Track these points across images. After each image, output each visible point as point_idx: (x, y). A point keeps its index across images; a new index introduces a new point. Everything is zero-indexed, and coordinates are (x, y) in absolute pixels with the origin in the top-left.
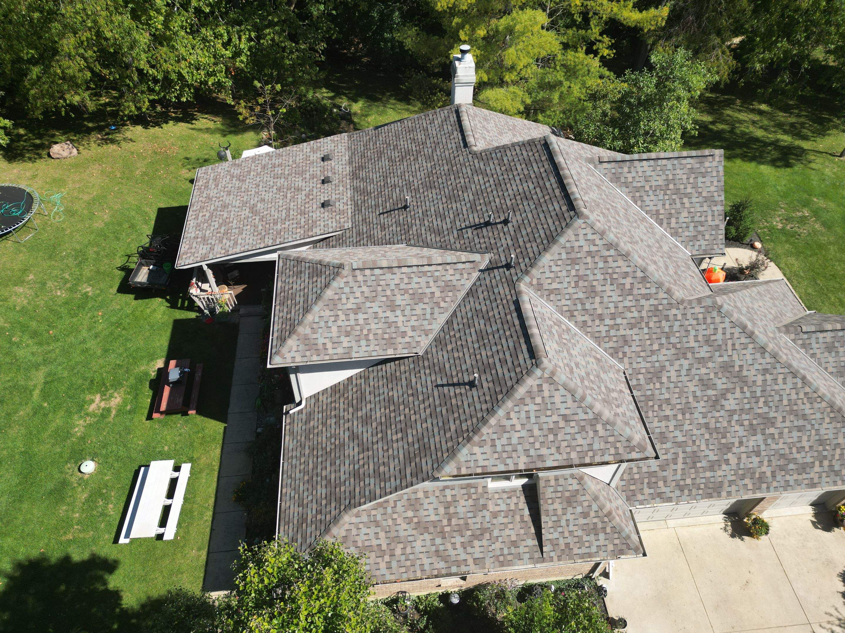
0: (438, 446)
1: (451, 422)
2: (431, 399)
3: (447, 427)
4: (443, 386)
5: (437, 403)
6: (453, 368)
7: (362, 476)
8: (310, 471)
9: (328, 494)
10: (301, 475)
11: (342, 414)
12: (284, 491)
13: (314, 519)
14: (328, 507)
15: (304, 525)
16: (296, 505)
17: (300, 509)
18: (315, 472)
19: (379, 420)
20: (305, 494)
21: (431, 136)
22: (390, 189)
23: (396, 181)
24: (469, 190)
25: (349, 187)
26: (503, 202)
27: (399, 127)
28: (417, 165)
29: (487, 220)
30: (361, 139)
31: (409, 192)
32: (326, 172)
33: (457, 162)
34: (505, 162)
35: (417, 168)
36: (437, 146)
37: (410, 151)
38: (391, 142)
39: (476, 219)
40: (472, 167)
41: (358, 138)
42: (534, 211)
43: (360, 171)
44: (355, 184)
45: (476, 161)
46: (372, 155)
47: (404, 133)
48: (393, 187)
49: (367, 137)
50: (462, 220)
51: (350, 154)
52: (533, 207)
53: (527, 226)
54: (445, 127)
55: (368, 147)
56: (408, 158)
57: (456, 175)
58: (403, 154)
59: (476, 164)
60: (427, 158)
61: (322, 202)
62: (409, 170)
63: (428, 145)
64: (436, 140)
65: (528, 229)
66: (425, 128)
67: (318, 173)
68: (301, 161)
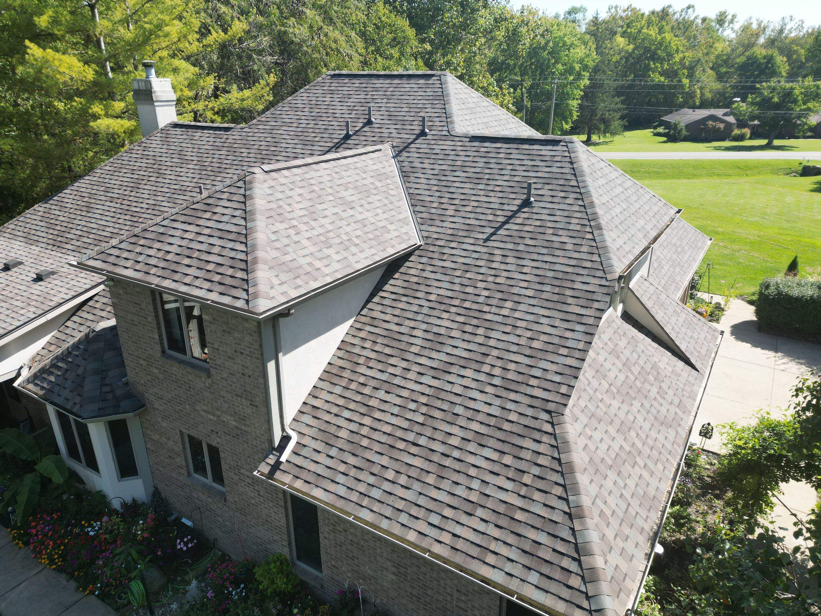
0: (573, 262)
1: (554, 238)
2: (497, 252)
3: (557, 245)
4: (493, 234)
5: (510, 246)
6: (481, 217)
7: (520, 378)
8: (426, 466)
9: (499, 446)
10: (417, 486)
11: (384, 377)
12: (412, 536)
13: (523, 491)
14: (524, 454)
15: (519, 516)
16: (464, 519)
17: (480, 512)
18: (435, 458)
19: (454, 325)
20: (460, 491)
21: (160, 154)
22: (149, 211)
23: (152, 202)
24: (282, 141)
25: (61, 255)
26: (342, 120)
27: (92, 178)
28: (168, 177)
29: (342, 136)
30: (29, 221)
31: (189, 194)
33: (233, 141)
34: (302, 106)
35: (173, 177)
36: (181, 153)
37: (141, 177)
38: (93, 192)
39: (327, 144)
40: (262, 131)
41: (20, 224)
42: (391, 101)
43: (67, 235)
44: (71, 247)
45: (260, 127)
46: (71, 216)
47: (107, 177)
48: (152, 207)
49: (40, 213)
50: (307, 156)
51: (23, 240)
52: (385, 100)
53: (399, 109)
54: (174, 140)
55: (52, 216)
56: (145, 182)
57: (246, 146)
58: (132, 185)
59: (264, 127)
60: (179, 165)
61: (31, 279)
62: (162, 185)
63: (166, 159)
64: (172, 152)
65: (404, 109)
66: (141, 157)
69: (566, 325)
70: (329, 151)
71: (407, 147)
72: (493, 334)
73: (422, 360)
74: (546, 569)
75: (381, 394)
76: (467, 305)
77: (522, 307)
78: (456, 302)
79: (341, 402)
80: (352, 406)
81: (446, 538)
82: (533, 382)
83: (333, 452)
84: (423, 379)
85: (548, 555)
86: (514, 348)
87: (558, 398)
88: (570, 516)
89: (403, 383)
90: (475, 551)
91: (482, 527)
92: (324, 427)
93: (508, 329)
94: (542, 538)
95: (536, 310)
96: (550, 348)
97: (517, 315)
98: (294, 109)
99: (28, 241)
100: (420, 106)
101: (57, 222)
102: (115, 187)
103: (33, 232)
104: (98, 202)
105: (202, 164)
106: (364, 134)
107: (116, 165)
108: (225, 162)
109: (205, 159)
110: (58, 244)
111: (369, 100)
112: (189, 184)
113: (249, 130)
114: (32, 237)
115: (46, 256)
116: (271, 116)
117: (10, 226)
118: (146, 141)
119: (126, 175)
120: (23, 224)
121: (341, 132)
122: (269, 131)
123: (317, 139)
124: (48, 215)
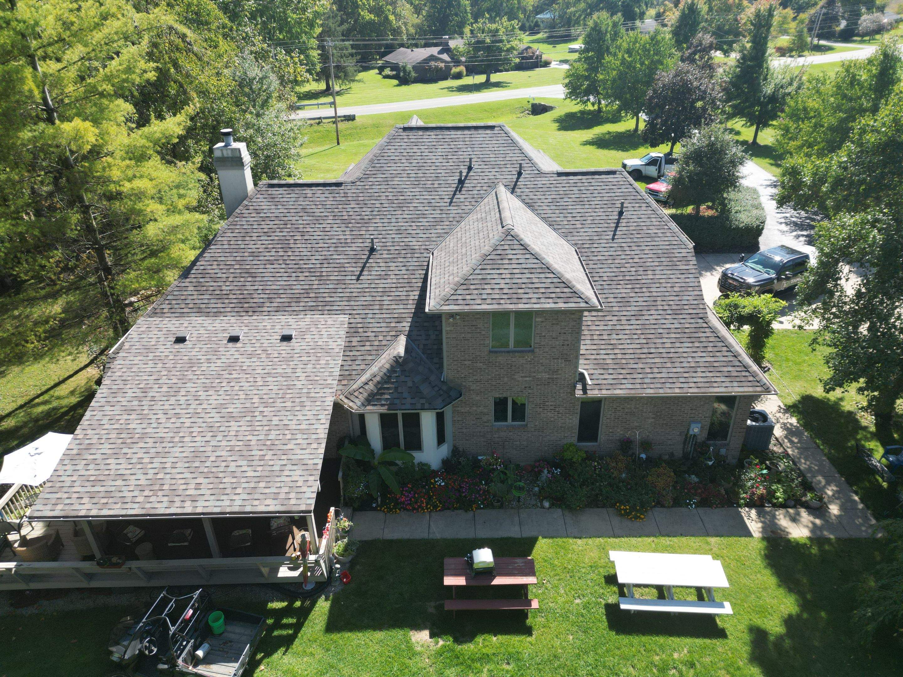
0: (667, 243)
1: (649, 231)
2: (623, 245)
3: (654, 235)
4: (614, 235)
5: (629, 240)
6: (600, 226)
7: (679, 307)
8: (662, 360)
9: (689, 340)
10: (664, 370)
11: (609, 327)
12: (677, 391)
13: (711, 354)
14: (702, 340)
15: (716, 364)
16: (694, 375)
17: (699, 370)
18: (665, 355)
19: (628, 291)
20: (685, 365)
21: (282, 215)
22: (326, 265)
23: (320, 257)
24: (405, 190)
25: (267, 317)
26: (445, 168)
27: (220, 247)
28: (315, 234)
29: (457, 181)
30: (183, 297)
31: (353, 245)
32: (213, 339)
33: (354, 195)
34: (397, 158)
35: (321, 233)
36: (306, 211)
37: (283, 238)
38: (238, 258)
39: (449, 189)
40: (377, 183)
41: (174, 302)
42: (475, 149)
43: (252, 301)
44: (269, 309)
45: (370, 180)
46: (235, 284)
47: (239, 242)
48: (325, 261)
49: (190, 288)
50: (439, 201)
51: (197, 315)
52: (469, 149)
53: (487, 156)
54: (285, 200)
55: (211, 288)
56: (292, 241)
57: (373, 198)
58: (280, 246)
59: (375, 180)
60: (315, 222)
61: (279, 341)
62: (315, 242)
63: (294, 218)
64: (295, 211)
65: (491, 156)
66: (261, 219)
67: (209, 346)
68: (160, 365)
69: (683, 276)
70: (454, 194)
71: (515, 185)
72: (652, 290)
73: (624, 313)
74: (738, 379)
75: (614, 336)
76: (627, 278)
77: (657, 272)
78: (621, 278)
79: (595, 347)
80: (603, 347)
81: (692, 385)
82: (686, 307)
83: (611, 371)
84: (632, 322)
85: (736, 374)
86: (667, 294)
87: (702, 311)
88: (735, 356)
89: (622, 327)
90: (707, 385)
91: (704, 375)
92: (596, 362)
93: (658, 285)
94: (730, 369)
95: (665, 272)
96: (683, 289)
97: (658, 277)
98: (392, 161)
99: (206, 314)
100: (502, 152)
101: (225, 292)
102: (260, 250)
103: (204, 306)
104: (255, 267)
105: (340, 218)
106: (473, 178)
107: (237, 231)
108: (363, 213)
109: (339, 214)
110: (250, 309)
111: (456, 150)
112: (345, 237)
113: (362, 184)
114: (208, 310)
115: (252, 321)
116: (373, 169)
117: (163, 306)
118: (250, 204)
119: (262, 238)
120: (179, 302)
121: (453, 178)
122: (384, 183)
123: (436, 186)
124: (205, 288)
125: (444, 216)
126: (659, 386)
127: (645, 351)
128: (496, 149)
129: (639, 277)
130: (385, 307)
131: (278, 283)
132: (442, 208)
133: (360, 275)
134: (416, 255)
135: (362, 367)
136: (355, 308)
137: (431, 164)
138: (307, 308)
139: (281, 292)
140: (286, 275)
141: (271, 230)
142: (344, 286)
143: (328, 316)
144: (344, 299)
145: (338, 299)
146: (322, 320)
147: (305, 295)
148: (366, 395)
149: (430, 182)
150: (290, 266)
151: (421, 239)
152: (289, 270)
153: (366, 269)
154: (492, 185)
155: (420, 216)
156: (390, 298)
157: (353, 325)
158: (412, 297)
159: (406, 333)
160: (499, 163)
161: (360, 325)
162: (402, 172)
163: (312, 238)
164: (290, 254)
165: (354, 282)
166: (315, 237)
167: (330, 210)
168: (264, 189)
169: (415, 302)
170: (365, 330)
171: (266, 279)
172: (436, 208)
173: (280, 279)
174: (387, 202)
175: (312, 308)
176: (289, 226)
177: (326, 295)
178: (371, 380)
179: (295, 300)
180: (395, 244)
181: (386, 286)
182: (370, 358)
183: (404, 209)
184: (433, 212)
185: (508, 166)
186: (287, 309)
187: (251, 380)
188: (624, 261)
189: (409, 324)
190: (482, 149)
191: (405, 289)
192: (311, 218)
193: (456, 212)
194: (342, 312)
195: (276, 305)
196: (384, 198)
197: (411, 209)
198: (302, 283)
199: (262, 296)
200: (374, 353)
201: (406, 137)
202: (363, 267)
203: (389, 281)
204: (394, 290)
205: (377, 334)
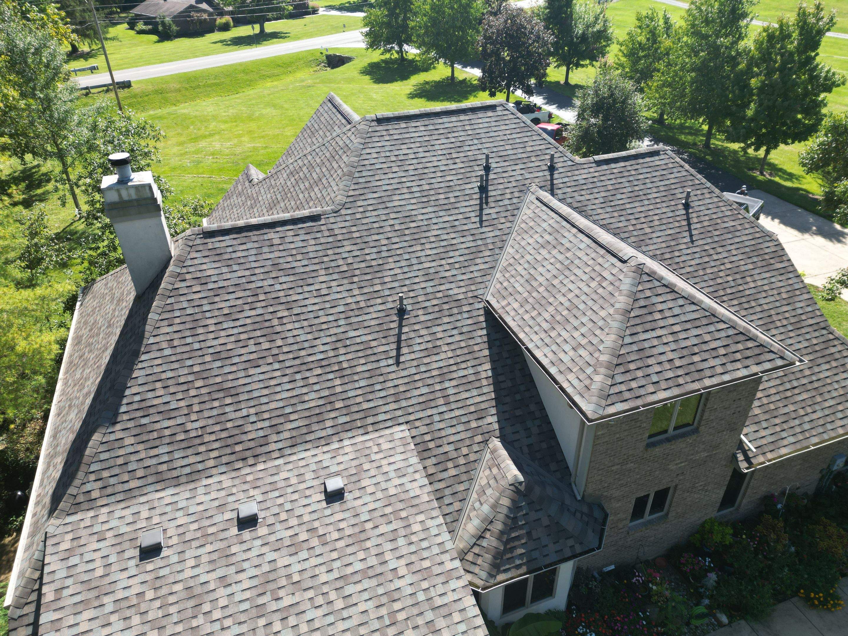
4: (691, 236)
5: (709, 240)
6: (671, 226)
7: (797, 319)
8: (809, 394)
9: (824, 360)
14: (836, 356)
21: (244, 280)
22: (342, 351)
23: (328, 340)
24: (414, 213)
25: (280, 461)
26: (454, 172)
27: (158, 354)
28: (307, 302)
29: (477, 190)
30: (120, 461)
31: (371, 310)
32: (211, 530)
33: (344, 231)
34: (384, 166)
35: (316, 300)
36: (281, 267)
37: (258, 319)
38: (196, 369)
39: (472, 202)
40: (370, 208)
41: (105, 474)
42: (484, 140)
43: (244, 437)
44: (280, 445)
45: (359, 203)
46: (206, 414)
47: (189, 340)
48: (339, 345)
49: (127, 442)
50: (465, 221)
51: (158, 486)
52: (476, 142)
53: (502, 148)
54: (239, 254)
55: (167, 432)
56: (275, 322)
57: (373, 231)
58: (258, 333)
59: (366, 203)
60: (301, 283)
61: (324, 504)
62: (311, 315)
63: (266, 283)
64: (262, 270)
65: (507, 147)
66: (211, 293)
67: (209, 548)
68: (136, 620)
70: (481, 209)
71: (552, 184)
72: (760, 302)
76: (729, 291)
77: (756, 277)
86: (778, 304)
87: (821, 319)
93: (764, 294)
95: (764, 275)
97: (759, 283)
98: (379, 172)
99: (174, 482)
100: (518, 141)
101: (193, 434)
102: (229, 347)
103: (164, 467)
104: (230, 377)
105: (337, 270)
106: (496, 182)
107: (178, 321)
108: (368, 258)
109: (333, 264)
110: (248, 453)
111: (459, 144)
112: (354, 300)
113: (349, 212)
114: (175, 473)
115: (261, 475)
116: (356, 187)
117: (88, 487)
118: (184, 270)
119: (225, 325)
120: (116, 471)
121: (469, 186)
122: (380, 206)
123: (452, 200)
124: (155, 435)
125: (480, 242)
126: (821, 430)
127: (788, 386)
128: (509, 137)
129: (741, 288)
130: (452, 399)
131: (278, 397)
132: (473, 232)
133: (398, 355)
134: (465, 309)
135: (457, 506)
136: (411, 410)
137: (433, 170)
138: (339, 429)
139: (288, 410)
140: (286, 379)
141: (234, 310)
142: (381, 379)
143: (377, 434)
144: (390, 399)
145: (381, 402)
146: (370, 444)
147: (329, 407)
148: (489, 557)
149: (442, 196)
150: (288, 364)
151: (462, 283)
152: (288, 371)
153: (403, 344)
154: (523, 188)
155: (449, 248)
156: (454, 383)
157: (418, 440)
158: (484, 375)
159: (497, 433)
160: (520, 156)
161: (428, 438)
162: (399, 186)
163: (304, 310)
164: (279, 343)
165: (394, 368)
166: (310, 308)
167: (316, 261)
168: (198, 241)
169: (491, 381)
170: (439, 442)
171: (256, 394)
172: (465, 233)
173: (278, 389)
174: (395, 234)
175: (348, 427)
176: (262, 297)
177: (359, 399)
178: (486, 529)
179: (315, 419)
180: (431, 297)
181: (441, 364)
182: (461, 487)
183: (423, 241)
184: (463, 240)
185: (533, 159)
186: (308, 438)
187: (320, 600)
188: (716, 269)
189: (495, 418)
190: (491, 140)
191: (469, 364)
192: (292, 278)
193: (491, 234)
194: (395, 422)
195: (287, 435)
196: (389, 229)
197: (433, 239)
198: (316, 387)
199: (260, 425)
200: (464, 477)
201: (384, 133)
202: (399, 342)
203: (443, 356)
204: (454, 368)
205: (459, 445)
